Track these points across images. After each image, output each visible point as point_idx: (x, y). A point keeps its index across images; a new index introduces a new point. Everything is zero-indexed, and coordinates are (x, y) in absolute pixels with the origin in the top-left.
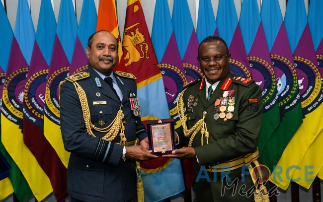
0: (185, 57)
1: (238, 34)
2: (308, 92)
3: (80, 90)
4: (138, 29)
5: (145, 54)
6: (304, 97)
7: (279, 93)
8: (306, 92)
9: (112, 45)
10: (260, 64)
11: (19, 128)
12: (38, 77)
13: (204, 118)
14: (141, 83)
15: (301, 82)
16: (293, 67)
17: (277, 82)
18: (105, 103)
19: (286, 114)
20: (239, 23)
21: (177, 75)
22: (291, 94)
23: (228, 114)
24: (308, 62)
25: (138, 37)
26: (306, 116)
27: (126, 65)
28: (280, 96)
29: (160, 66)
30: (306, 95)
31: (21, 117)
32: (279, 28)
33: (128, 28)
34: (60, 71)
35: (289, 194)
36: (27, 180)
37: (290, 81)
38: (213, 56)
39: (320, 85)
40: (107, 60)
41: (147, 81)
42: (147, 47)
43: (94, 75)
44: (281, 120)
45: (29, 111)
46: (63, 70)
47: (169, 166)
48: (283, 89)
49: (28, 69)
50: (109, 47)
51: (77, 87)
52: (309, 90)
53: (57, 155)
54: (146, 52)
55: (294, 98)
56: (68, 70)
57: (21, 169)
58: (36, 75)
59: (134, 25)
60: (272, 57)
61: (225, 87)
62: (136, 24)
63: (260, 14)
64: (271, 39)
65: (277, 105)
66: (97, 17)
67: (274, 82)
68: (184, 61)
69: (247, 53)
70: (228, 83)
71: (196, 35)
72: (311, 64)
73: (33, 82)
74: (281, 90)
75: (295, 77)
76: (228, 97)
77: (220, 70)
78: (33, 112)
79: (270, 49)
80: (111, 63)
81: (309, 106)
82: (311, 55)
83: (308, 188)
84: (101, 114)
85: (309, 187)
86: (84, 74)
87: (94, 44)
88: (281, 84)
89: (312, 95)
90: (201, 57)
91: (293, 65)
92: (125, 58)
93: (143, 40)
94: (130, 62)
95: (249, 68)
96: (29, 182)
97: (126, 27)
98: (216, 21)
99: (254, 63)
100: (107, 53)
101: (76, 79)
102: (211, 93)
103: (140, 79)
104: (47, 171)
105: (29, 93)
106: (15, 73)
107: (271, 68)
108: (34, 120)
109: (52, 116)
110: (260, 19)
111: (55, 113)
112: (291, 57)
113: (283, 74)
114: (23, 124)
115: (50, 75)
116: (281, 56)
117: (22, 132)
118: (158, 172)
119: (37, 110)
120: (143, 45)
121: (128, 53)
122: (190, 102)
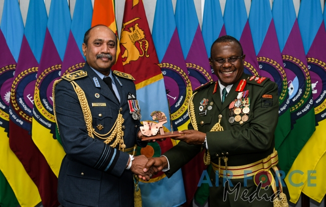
0: (188, 56)
1: (247, 31)
2: (322, 97)
3: (78, 90)
4: (137, 24)
5: (145, 52)
6: (317, 102)
7: (290, 98)
8: (320, 97)
9: (110, 41)
10: (271, 66)
11: (5, 131)
12: (26, 76)
14: (140, 84)
15: (315, 86)
16: (306, 69)
17: (288, 86)
18: (104, 105)
19: (297, 121)
20: (248, 20)
21: (180, 76)
22: (304, 99)
23: (243, 117)
24: (322, 64)
25: (137, 33)
26: (319, 123)
27: (124, 64)
28: (291, 100)
29: (161, 65)
30: (319, 100)
31: (7, 119)
32: (292, 26)
33: (127, 23)
34: (51, 69)
36: (13, 188)
37: (303, 85)
38: (228, 58)
41: (147, 82)
42: (147, 44)
43: (92, 74)
44: (292, 127)
45: (16, 113)
46: (54, 68)
48: (295, 93)
49: (15, 67)
50: (108, 44)
51: (75, 86)
53: (46, 161)
54: (146, 50)
55: (307, 103)
56: (60, 68)
57: (6, 177)
58: (24, 73)
59: (133, 20)
60: (284, 58)
61: (240, 88)
62: (136, 19)
63: (272, 11)
64: (283, 39)
65: (288, 110)
66: (93, 11)
67: (285, 86)
68: (188, 61)
69: (257, 54)
70: (243, 84)
71: (201, 33)
73: (21, 80)
74: (292, 94)
75: (309, 80)
76: (242, 99)
77: (235, 72)
78: (20, 114)
79: (282, 49)
80: (110, 61)
81: (322, 113)
83: (320, 202)
84: (100, 117)
85: (321, 200)
86: (81, 72)
87: (91, 41)
88: (293, 88)
90: (215, 57)
91: (306, 67)
92: (123, 57)
93: (143, 36)
94: (128, 61)
95: (258, 70)
96: (14, 191)
97: (124, 21)
98: (224, 18)
99: (264, 64)
100: (105, 50)
101: (74, 78)
102: (226, 95)
103: (139, 80)
104: (35, 179)
105: (16, 93)
106: (2, 70)
107: (282, 70)
108: (22, 123)
109: (41, 119)
110: (271, 15)
111: (44, 115)
112: (304, 58)
113: (295, 77)
114: (9, 127)
115: (39, 73)
116: (293, 57)
117: (8, 136)
118: (157, 182)
119: (25, 112)
120: (143, 42)
121: (126, 51)
122: (203, 106)
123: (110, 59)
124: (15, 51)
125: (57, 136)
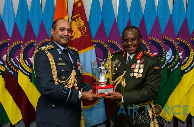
0: (109, 36)
1: (143, 22)
2: (185, 60)
3: (50, 56)
4: (80, 17)
5: (84, 33)
6: (182, 63)
7: (167, 61)
9: (69, 29)
10: (156, 42)
11: (3, 77)
12: (16, 46)
13: (124, 75)
14: (81, 51)
15: (181, 54)
16: (176, 45)
17: (166, 54)
18: (64, 64)
19: (171, 74)
20: (143, 16)
21: (104, 47)
22: (175, 61)
23: (139, 74)
24: (185, 42)
25: (80, 22)
26: (183, 75)
27: (72, 40)
28: (168, 62)
29: (93, 41)
30: (184, 62)
31: (4, 70)
32: (168, 20)
33: (74, 17)
34: (30, 42)
35: (172, 125)
36: (6, 111)
37: (174, 53)
38: (130, 39)
39: (193, 56)
40: (66, 38)
41: (85, 50)
42: (86, 29)
43: (56, 47)
44: (168, 78)
45: (9, 67)
46: (32, 41)
47: (97, 105)
48: (170, 58)
49: (10, 40)
50: (67, 30)
51: (48, 54)
52: (186, 59)
53: (26, 95)
54: (85, 32)
55: (177, 64)
56: (35, 41)
57: (2, 104)
58: (14, 44)
59: (78, 15)
60: (164, 38)
61: (139, 57)
62: (79, 14)
63: (157, 11)
64: (163, 27)
65: (166, 68)
66: (55, 9)
67: (164, 54)
68: (109, 39)
69: (148, 35)
70: (140, 55)
71: (117, 23)
72: (187, 43)
73: (13, 48)
74: (168, 58)
75: (178, 51)
76: (140, 64)
77: (135, 47)
78: (12, 67)
79: (162, 33)
81: (185, 69)
82: (187, 37)
83: (184, 121)
84: (62, 71)
85: (185, 120)
87: (58, 28)
88: (169, 55)
89: (187, 62)
91: (177, 43)
92: (72, 35)
93: (83, 24)
94: (74, 38)
95: (149, 44)
97: (73, 16)
98: (129, 14)
99: (152, 41)
101: (47, 49)
102: (130, 60)
103: (81, 49)
104: (19, 105)
105: (9, 55)
106: (2, 42)
107: (162, 45)
108: (12, 73)
109: (23, 71)
110: (157, 14)
111: (25, 69)
112: (175, 38)
113: (170, 49)
114: (5, 75)
115: (23, 44)
116: (169, 38)
117: (4, 80)
118: (90, 108)
119: (14, 66)
120: (83, 28)
121: (73, 32)
122: (115, 64)
123: (68, 39)
124: (10, 31)
125: (32, 81)
